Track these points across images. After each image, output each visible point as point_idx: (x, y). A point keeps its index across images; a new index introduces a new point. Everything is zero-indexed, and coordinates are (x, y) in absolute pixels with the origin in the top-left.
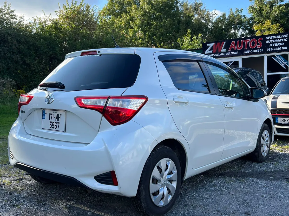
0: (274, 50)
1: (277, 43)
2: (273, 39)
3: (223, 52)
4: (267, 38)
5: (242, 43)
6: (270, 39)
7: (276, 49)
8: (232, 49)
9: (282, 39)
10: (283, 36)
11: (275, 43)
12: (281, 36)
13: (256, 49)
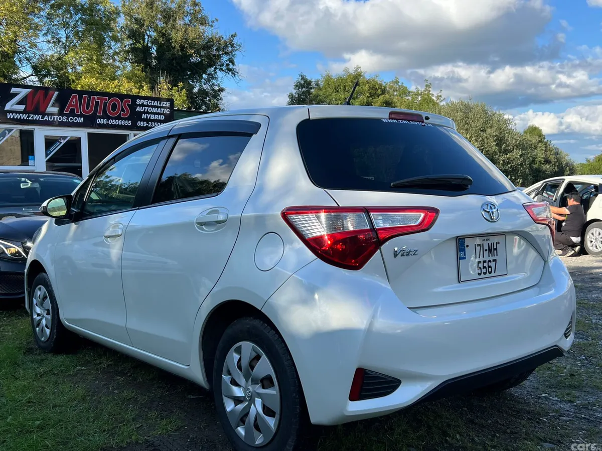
0: (149, 126)
1: (155, 114)
2: (148, 106)
3: (51, 114)
4: (138, 102)
5: (93, 103)
6: (143, 105)
7: (152, 124)
8: (72, 111)
9: (162, 109)
10: (163, 104)
11: (152, 113)
12: (160, 104)
13: (119, 118)
